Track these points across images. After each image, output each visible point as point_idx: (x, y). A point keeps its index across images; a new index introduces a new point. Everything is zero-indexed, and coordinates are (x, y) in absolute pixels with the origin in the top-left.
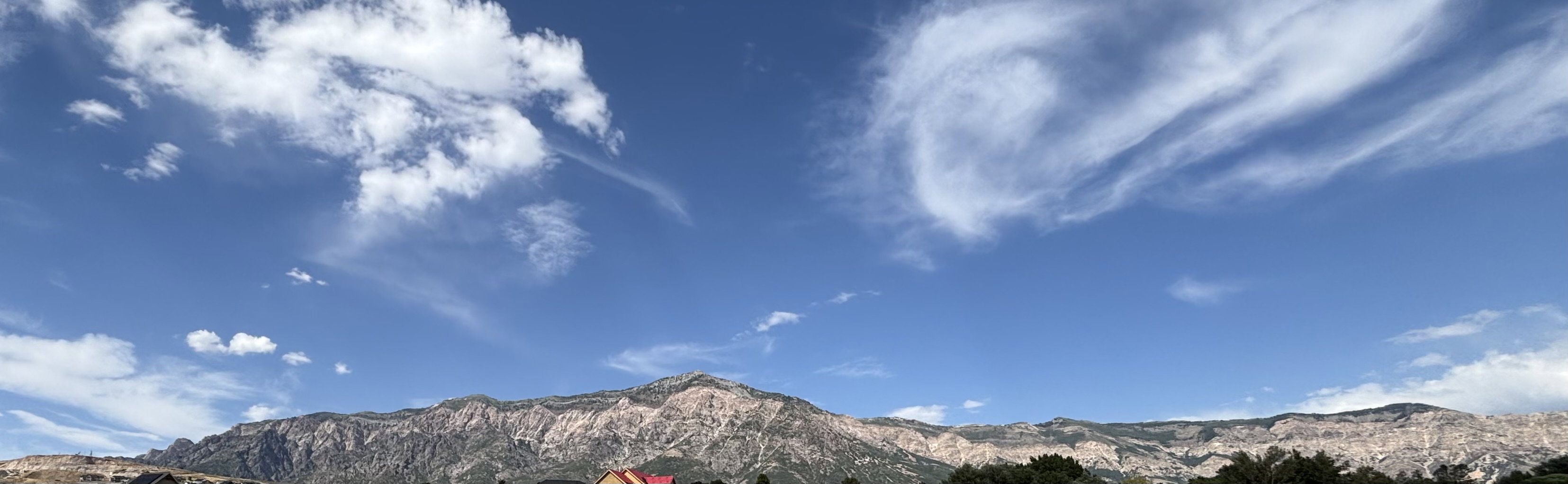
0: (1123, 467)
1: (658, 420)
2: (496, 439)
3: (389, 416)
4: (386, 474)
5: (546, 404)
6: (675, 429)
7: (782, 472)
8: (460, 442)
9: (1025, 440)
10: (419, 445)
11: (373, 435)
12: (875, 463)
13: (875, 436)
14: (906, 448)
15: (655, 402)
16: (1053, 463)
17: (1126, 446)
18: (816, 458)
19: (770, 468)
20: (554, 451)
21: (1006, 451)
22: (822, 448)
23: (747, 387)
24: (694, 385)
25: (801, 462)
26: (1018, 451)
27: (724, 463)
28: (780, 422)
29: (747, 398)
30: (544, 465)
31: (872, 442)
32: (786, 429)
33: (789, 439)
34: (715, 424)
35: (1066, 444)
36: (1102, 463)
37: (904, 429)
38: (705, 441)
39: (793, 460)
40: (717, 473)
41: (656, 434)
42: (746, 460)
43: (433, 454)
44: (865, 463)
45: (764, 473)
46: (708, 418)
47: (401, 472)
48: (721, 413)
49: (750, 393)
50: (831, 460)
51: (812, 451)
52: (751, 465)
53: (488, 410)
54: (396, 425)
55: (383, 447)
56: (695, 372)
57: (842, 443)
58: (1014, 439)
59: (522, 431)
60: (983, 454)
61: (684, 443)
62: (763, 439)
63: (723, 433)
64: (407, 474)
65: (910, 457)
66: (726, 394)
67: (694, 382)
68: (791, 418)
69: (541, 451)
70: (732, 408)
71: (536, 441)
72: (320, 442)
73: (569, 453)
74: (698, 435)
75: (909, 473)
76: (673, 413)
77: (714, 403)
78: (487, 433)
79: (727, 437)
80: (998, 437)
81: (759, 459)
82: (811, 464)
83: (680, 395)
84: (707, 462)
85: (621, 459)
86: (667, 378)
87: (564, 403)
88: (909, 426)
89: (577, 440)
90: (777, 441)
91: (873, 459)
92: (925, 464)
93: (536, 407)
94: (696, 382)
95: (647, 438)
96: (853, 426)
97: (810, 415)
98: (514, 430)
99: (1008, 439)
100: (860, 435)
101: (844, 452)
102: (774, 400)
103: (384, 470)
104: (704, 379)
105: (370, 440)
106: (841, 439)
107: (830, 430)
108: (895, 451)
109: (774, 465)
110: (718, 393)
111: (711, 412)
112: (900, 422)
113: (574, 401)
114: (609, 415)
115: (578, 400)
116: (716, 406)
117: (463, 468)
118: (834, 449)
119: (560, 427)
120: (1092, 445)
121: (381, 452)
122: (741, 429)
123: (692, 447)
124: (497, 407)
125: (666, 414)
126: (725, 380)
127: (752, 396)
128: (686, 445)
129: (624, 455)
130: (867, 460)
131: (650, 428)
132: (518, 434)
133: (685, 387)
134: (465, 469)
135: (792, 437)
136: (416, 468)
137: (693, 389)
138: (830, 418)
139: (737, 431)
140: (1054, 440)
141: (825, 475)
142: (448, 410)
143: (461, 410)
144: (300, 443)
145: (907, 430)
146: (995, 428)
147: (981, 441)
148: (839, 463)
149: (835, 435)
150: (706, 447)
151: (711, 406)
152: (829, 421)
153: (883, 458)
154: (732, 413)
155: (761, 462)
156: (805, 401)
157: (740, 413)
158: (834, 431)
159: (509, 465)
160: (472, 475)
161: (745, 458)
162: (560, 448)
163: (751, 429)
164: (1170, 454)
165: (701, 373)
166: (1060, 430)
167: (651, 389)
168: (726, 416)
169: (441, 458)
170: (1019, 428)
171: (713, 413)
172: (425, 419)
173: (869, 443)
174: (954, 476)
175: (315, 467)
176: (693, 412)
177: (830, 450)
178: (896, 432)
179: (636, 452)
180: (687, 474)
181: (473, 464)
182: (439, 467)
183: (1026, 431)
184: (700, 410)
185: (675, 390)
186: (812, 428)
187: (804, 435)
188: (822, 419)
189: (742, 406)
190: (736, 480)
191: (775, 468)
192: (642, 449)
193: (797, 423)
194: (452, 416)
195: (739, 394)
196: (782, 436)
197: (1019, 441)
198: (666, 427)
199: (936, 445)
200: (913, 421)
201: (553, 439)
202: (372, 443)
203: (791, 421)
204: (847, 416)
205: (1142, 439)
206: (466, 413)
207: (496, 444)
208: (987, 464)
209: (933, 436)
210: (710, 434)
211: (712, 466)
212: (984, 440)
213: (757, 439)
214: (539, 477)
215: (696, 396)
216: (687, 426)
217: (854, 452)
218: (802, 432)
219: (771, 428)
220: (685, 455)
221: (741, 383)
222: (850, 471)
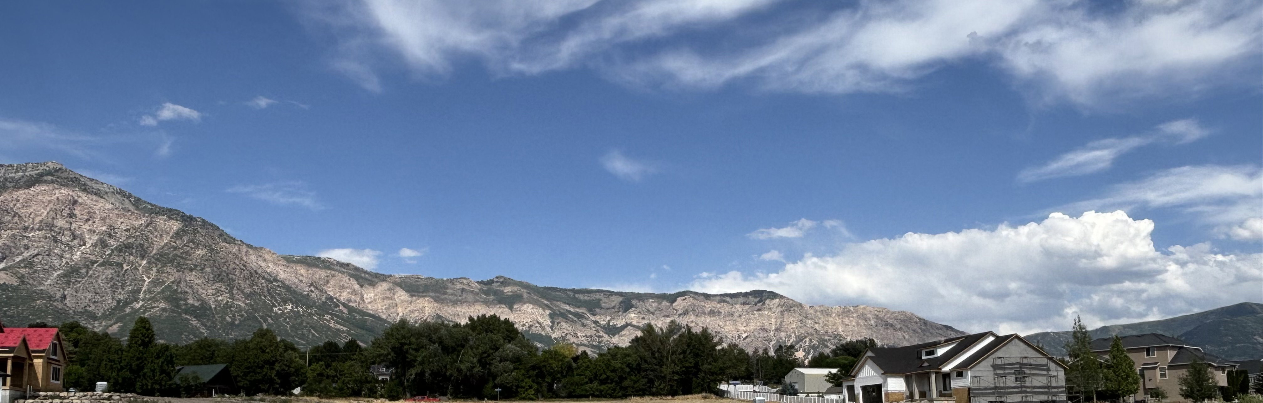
0: (554, 333)
6: (8, 243)
7: (173, 317)
9: (466, 298)
12: (299, 312)
13: (301, 278)
14: (337, 296)
16: (490, 325)
17: (559, 311)
18: (222, 300)
19: (157, 309)
21: (445, 308)
22: (232, 288)
23: (130, 196)
24: (46, 182)
25: (202, 304)
26: (459, 309)
27: (86, 297)
28: (175, 248)
29: (129, 211)
31: (297, 286)
32: (182, 258)
33: (186, 272)
34: (76, 242)
35: (505, 304)
36: (536, 327)
37: (336, 273)
38: (57, 265)
39: (190, 301)
40: (74, 312)
42: (120, 298)
44: (286, 311)
45: (147, 315)
46: (66, 232)
48: (87, 227)
49: (133, 205)
50: (243, 305)
51: (218, 292)
52: (127, 304)
56: (50, 164)
57: (259, 285)
58: (456, 295)
60: (422, 310)
61: (22, 265)
62: (148, 270)
63: (88, 256)
65: (341, 307)
66: (97, 201)
67: (45, 178)
68: (191, 245)
70: (105, 222)
74: (48, 255)
75: (339, 326)
77: (77, 212)
79: (93, 263)
80: (439, 292)
81: (141, 296)
82: (215, 308)
83: (22, 194)
84: (59, 295)
88: (343, 270)
90: (169, 274)
91: (296, 308)
92: (358, 317)
94: (50, 178)
96: (275, 264)
97: (218, 243)
99: (449, 295)
100: (282, 276)
101: (260, 296)
102: (170, 218)
104: (62, 175)
108: (323, 299)
109: (162, 305)
110: (84, 198)
111: (71, 223)
112: (333, 264)
116: (79, 215)
118: (248, 291)
120: (528, 308)
122: (115, 253)
123: (36, 271)
126: (97, 182)
127: (137, 208)
128: (25, 267)
130: (290, 307)
133: (31, 182)
135: (191, 270)
137: (44, 187)
138: (245, 250)
139: (110, 255)
140: (494, 300)
141: (232, 324)
145: (340, 275)
146: (437, 281)
147: (421, 294)
148: (253, 310)
149: (250, 272)
150: (58, 273)
151: (71, 215)
152: (244, 254)
153: (308, 307)
154: (104, 228)
155: (142, 301)
156: (212, 225)
157: (116, 230)
158: (249, 268)
161: (120, 293)
163: (131, 254)
164: (596, 322)
165: (59, 167)
166: (499, 290)
168: (94, 232)
170: (461, 283)
171: (74, 226)
173: (293, 286)
174: (388, 333)
176: (41, 221)
177: (242, 292)
178: (327, 276)
180: (24, 311)
183: (467, 288)
184: (53, 218)
185: (12, 184)
186: (220, 260)
187: (208, 270)
188: (234, 250)
189: (120, 220)
190: (104, 324)
191: (164, 310)
195: (118, 205)
196: (176, 267)
197: (460, 298)
199: (372, 295)
200: (348, 265)
203: (192, 248)
204: (268, 249)
205: (573, 305)
208: (425, 321)
209: (370, 285)
210: (68, 256)
211: (67, 301)
212: (424, 294)
213: (140, 269)
215: (46, 199)
216: (30, 241)
217: (272, 297)
218: (205, 265)
219: (162, 256)
220: (23, 282)
221: (120, 190)
222: (266, 321)
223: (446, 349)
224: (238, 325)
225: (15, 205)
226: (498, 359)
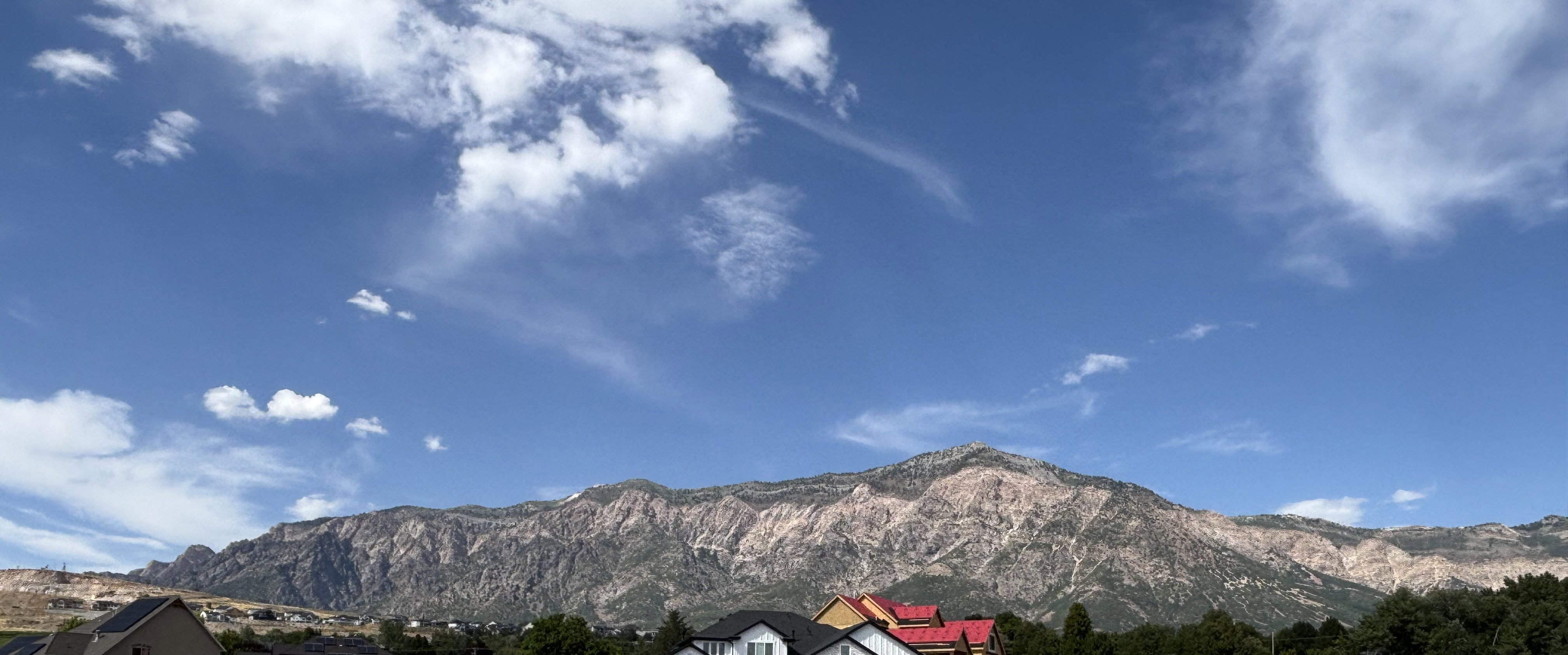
1: (914, 518)
2: (666, 548)
3: (505, 512)
4: (499, 600)
5: (741, 494)
6: (941, 533)
7: (1109, 601)
8: (611, 552)
9: (1497, 552)
10: (549, 557)
11: (480, 541)
12: (1257, 587)
13: (1256, 543)
14: (1306, 562)
15: (911, 491)
16: (1541, 588)
18: (1162, 578)
19: (1090, 593)
20: (753, 566)
21: (1466, 568)
22: (1173, 564)
23: (1054, 468)
24: (971, 465)
25: (1139, 584)
26: (1487, 568)
27: (1017, 585)
28: (1106, 522)
29: (1054, 485)
30: (739, 588)
31: (1252, 554)
32: (1114, 532)
33: (1119, 548)
34: (1003, 525)
37: (1302, 533)
38: (987, 553)
39: (1126, 582)
40: (1006, 601)
41: (911, 541)
42: (1052, 582)
43: (570, 569)
44: (1240, 586)
45: (1080, 600)
46: (993, 517)
47: (521, 597)
48: (1012, 508)
49: (1058, 477)
50: (1187, 582)
51: (1157, 567)
52: (1059, 589)
53: (652, 504)
54: (515, 526)
55: (495, 559)
56: (973, 444)
57: (1205, 556)
58: (1481, 550)
59: (704, 535)
60: (1430, 573)
61: (954, 555)
62: (1078, 549)
63: (1016, 539)
64: (532, 600)
65: (1313, 577)
66: (1021, 479)
67: (970, 460)
68: (1123, 515)
69: (733, 567)
70: (1030, 501)
71: (727, 551)
72: (402, 552)
73: (777, 570)
74: (977, 542)
75: (1310, 602)
76: (938, 507)
77: (1002, 493)
78: (653, 539)
79: (1022, 546)
80: (1454, 547)
81: (1073, 579)
82: (1155, 588)
83: (950, 480)
84: (990, 584)
85: (856, 580)
86: (929, 454)
87: (768, 493)
88: (1312, 529)
89: (789, 549)
90: (1101, 551)
91: (1253, 581)
92: (1336, 588)
93: (727, 499)
94: (974, 460)
95: (897, 547)
96: (1223, 528)
97: (1153, 510)
98: (692, 533)
99: (1470, 549)
100: (1232, 542)
101: (1207, 570)
102: (1097, 487)
103: (496, 595)
104: (986, 455)
105: (475, 547)
106: (1203, 549)
107: (1186, 535)
108: (1288, 568)
109: (1095, 588)
110: (1009, 477)
111: (997, 506)
112: (1298, 522)
113: (785, 489)
114: (839, 511)
115: (790, 488)
116: (1004, 496)
117: (615, 592)
118: (1191, 564)
119: (762, 529)
121: (492, 567)
122: (1043, 533)
123: (967, 559)
124: (666, 498)
125: (926, 509)
126: (1020, 457)
127: (1062, 481)
128: (957, 557)
129: (861, 572)
130: (1244, 582)
131: (901, 530)
132: (698, 540)
133: (957, 467)
134: (618, 593)
135: (1125, 545)
136: (544, 592)
137: (970, 471)
138: (1185, 516)
139: (1038, 536)
140: (1543, 552)
141: (1176, 606)
142: (592, 503)
143: (612, 504)
144: (372, 553)
145: (1308, 535)
146: (1449, 531)
147: (1426, 552)
148: (1199, 585)
149: (1193, 542)
150: (989, 561)
151: (997, 497)
152: (1184, 520)
153: (1270, 579)
154: (1030, 508)
155: (1075, 584)
156: (1145, 490)
157: (1043, 508)
158: (1191, 537)
159: (685, 587)
160: (628, 602)
161: (1051, 578)
162: (762, 561)
163: (1059, 533)
165: (982, 447)
166: (1552, 536)
167: (904, 470)
168: (1021, 512)
169: (583, 576)
170: (1487, 531)
171: (1000, 508)
172: (557, 516)
173: (1248, 555)
174: (1382, 608)
175: (394, 589)
176: (969, 507)
177: (1185, 566)
178: (1291, 538)
179: (879, 568)
180: (959, 603)
181: (630, 585)
182: (580, 589)
183: (1498, 537)
184: (980, 503)
185: (941, 471)
186: (1156, 530)
187: (1143, 543)
188: (1172, 517)
189: (1046, 497)
190: (1036, 612)
191: (1098, 593)
192: (889, 564)
193: (1134, 523)
194: (598, 511)
195: (1042, 480)
196: (1108, 543)
197: (1488, 553)
198: (926, 530)
199: (1354, 558)
200: (1318, 521)
201: (752, 546)
202: (479, 552)
203: (1124, 519)
204: (1213, 512)
206: (620, 508)
207: (665, 555)
208: (1436, 588)
209: (1349, 545)
210: (996, 541)
211: (999, 590)
212: (1431, 551)
213: (1070, 549)
214: (731, 606)
215: (973, 481)
216: (961, 528)
217: (1222, 569)
218: (1140, 538)
219: (1091, 532)
220: (957, 573)
221: (1044, 462)
222: (1216, 599)
223: (1473, 626)
224: (1183, 608)
225: (944, 493)
226: (1559, 638)
